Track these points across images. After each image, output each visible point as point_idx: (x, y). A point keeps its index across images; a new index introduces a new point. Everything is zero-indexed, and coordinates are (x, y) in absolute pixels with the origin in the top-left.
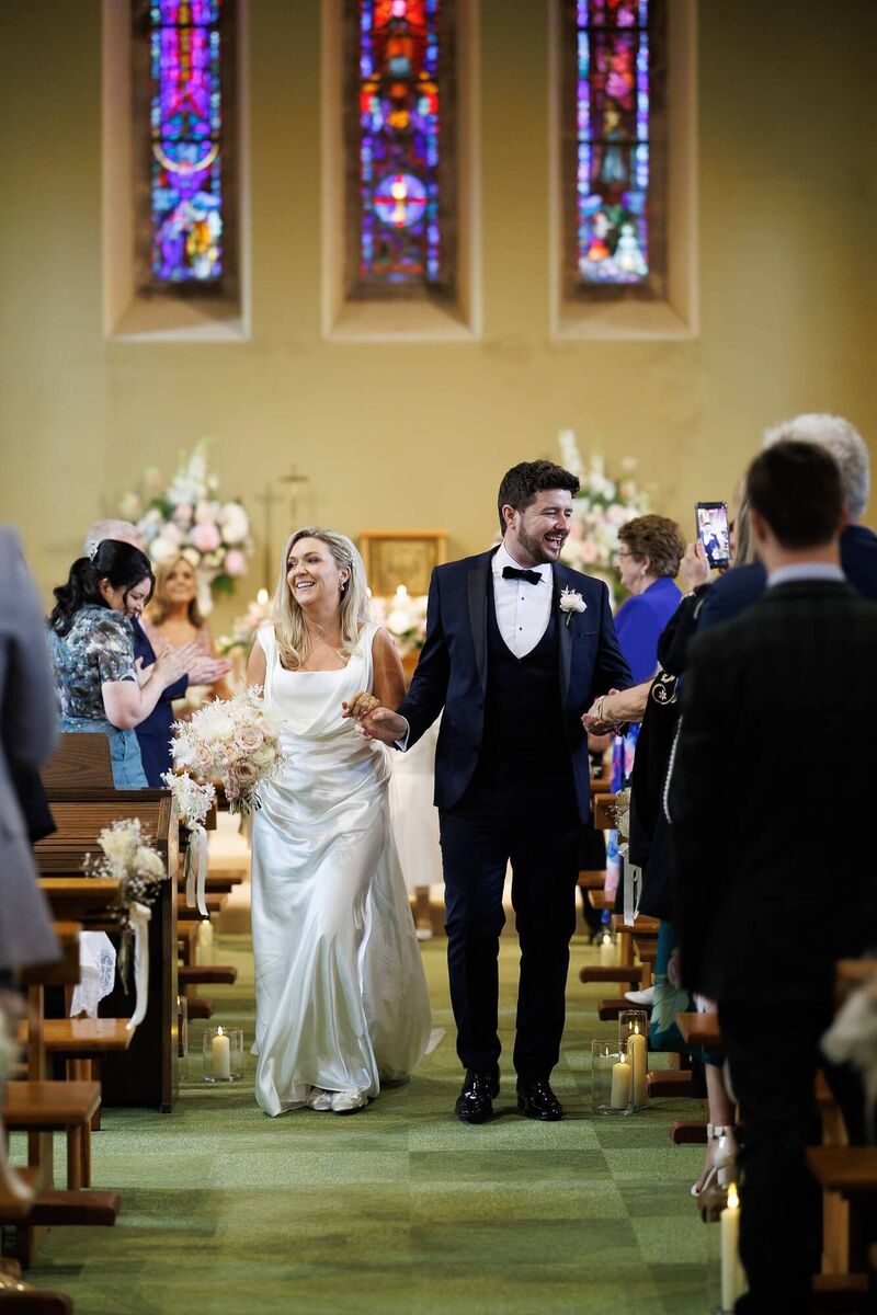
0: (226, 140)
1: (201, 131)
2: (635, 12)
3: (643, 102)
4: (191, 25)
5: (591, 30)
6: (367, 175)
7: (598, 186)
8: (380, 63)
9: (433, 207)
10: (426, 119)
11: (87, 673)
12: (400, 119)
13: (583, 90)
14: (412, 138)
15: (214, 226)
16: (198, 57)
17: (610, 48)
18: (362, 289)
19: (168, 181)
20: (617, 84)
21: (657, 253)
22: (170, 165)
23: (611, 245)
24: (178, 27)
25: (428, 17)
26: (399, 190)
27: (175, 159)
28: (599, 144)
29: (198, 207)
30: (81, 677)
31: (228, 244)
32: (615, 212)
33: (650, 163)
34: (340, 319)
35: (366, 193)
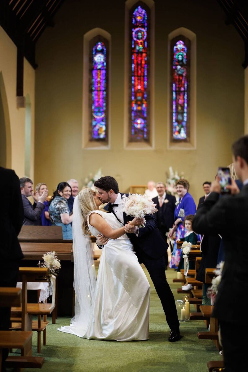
0: (106, 112)
1: (101, 110)
2: (184, 88)
3: (186, 105)
4: (100, 90)
5: (176, 91)
6: (133, 118)
7: (177, 121)
8: (136, 97)
9: (145, 125)
10: (145, 109)
11: (57, 212)
12: (139, 108)
13: (174, 103)
14: (142, 112)
15: (104, 128)
16: (101, 96)
17: (179, 95)
18: (132, 140)
19: (95, 119)
20: (181, 101)
21: (188, 133)
22: (96, 117)
23: (179, 132)
24: (98, 91)
25: (145, 89)
26: (139, 121)
27: (97, 115)
28: (177, 113)
29: (101, 124)
30: (55, 213)
31: (106, 131)
32: (180, 126)
33: (187, 117)
34: (127, 145)
35: (132, 122)
